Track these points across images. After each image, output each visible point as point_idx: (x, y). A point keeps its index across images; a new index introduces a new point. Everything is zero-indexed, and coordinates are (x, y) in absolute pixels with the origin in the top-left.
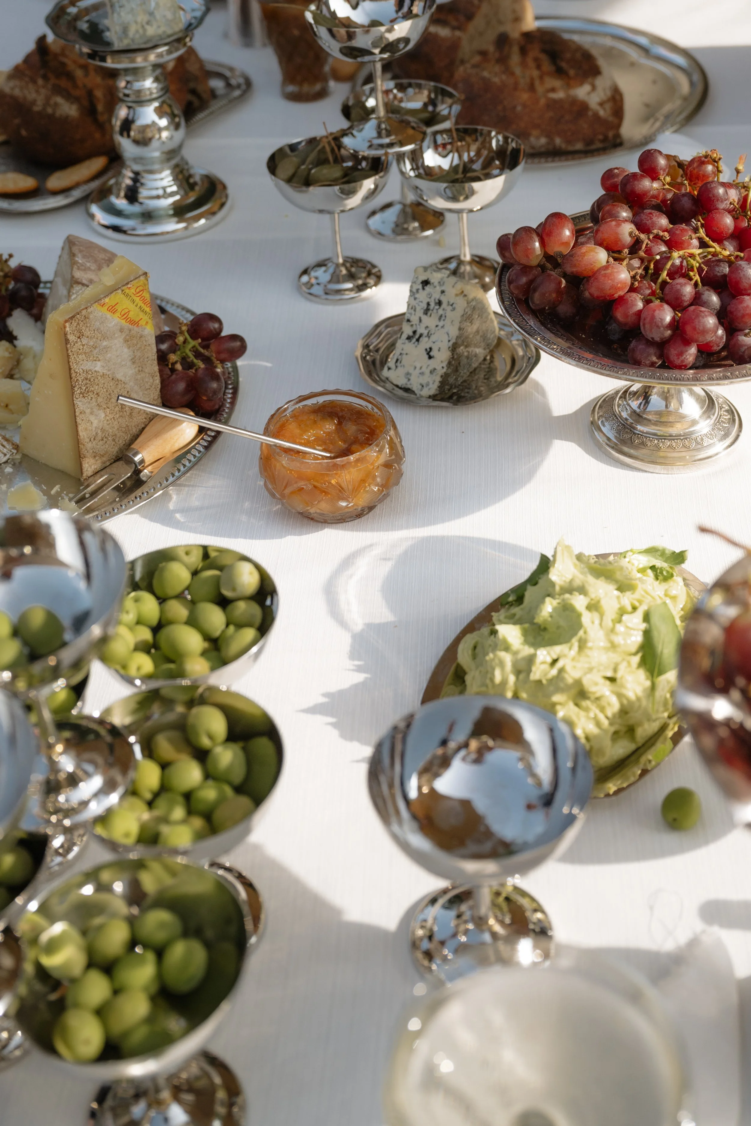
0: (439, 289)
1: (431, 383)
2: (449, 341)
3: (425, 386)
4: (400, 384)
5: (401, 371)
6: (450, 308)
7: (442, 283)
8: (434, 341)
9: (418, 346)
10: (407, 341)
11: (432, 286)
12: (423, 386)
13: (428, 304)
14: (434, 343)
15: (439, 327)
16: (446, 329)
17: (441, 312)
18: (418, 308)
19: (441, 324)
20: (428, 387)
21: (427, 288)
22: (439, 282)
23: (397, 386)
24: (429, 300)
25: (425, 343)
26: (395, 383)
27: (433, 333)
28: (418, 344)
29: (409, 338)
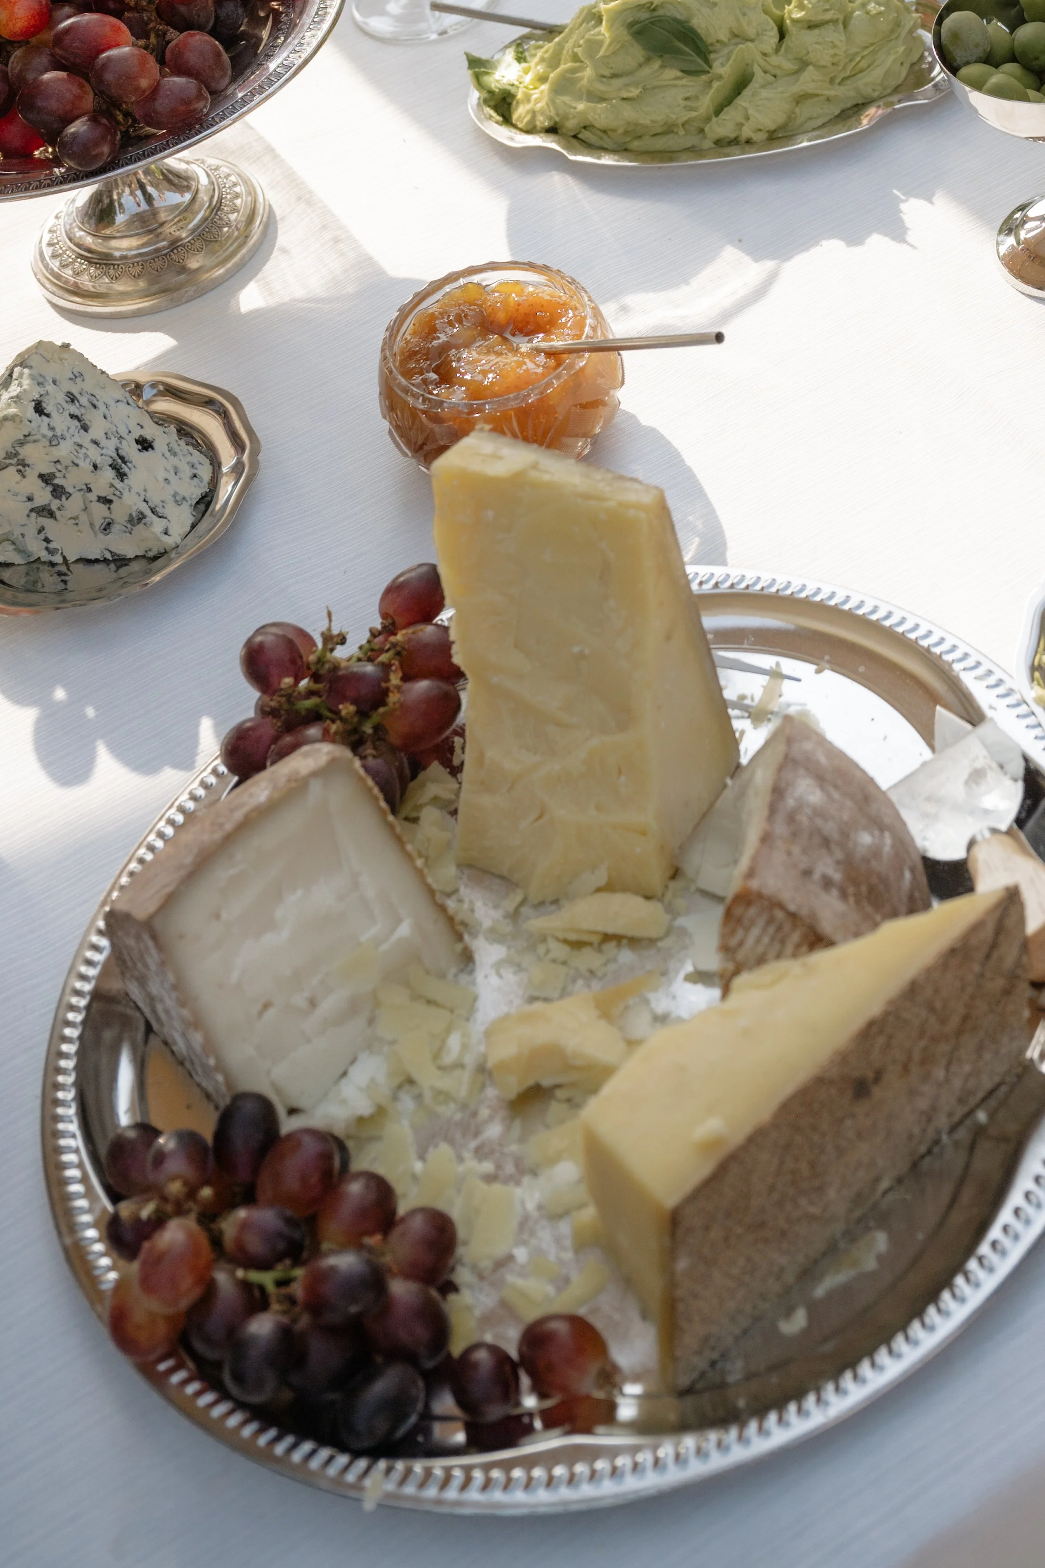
0: (50, 388)
1: (189, 458)
2: (128, 404)
3: (195, 471)
4: (190, 520)
5: (171, 510)
6: (78, 380)
7: (41, 380)
8: (127, 431)
9: (134, 463)
10: (126, 481)
11: (45, 399)
12: (195, 476)
13: (72, 416)
14: (130, 432)
15: (107, 412)
16: (112, 403)
17: (84, 400)
18: (77, 439)
19: (102, 408)
20: (197, 465)
21: (49, 408)
22: (39, 384)
23: (193, 526)
24: (66, 414)
25: (131, 450)
26: (188, 529)
27: (114, 429)
28: (131, 462)
29: (122, 476)
